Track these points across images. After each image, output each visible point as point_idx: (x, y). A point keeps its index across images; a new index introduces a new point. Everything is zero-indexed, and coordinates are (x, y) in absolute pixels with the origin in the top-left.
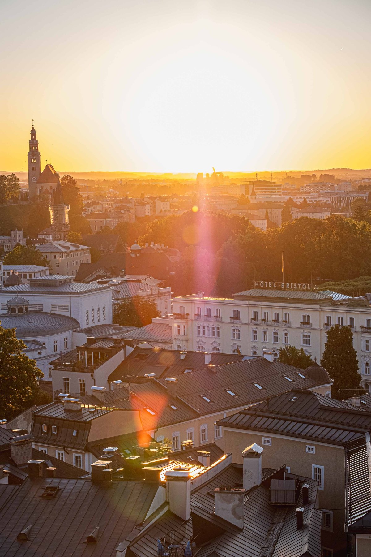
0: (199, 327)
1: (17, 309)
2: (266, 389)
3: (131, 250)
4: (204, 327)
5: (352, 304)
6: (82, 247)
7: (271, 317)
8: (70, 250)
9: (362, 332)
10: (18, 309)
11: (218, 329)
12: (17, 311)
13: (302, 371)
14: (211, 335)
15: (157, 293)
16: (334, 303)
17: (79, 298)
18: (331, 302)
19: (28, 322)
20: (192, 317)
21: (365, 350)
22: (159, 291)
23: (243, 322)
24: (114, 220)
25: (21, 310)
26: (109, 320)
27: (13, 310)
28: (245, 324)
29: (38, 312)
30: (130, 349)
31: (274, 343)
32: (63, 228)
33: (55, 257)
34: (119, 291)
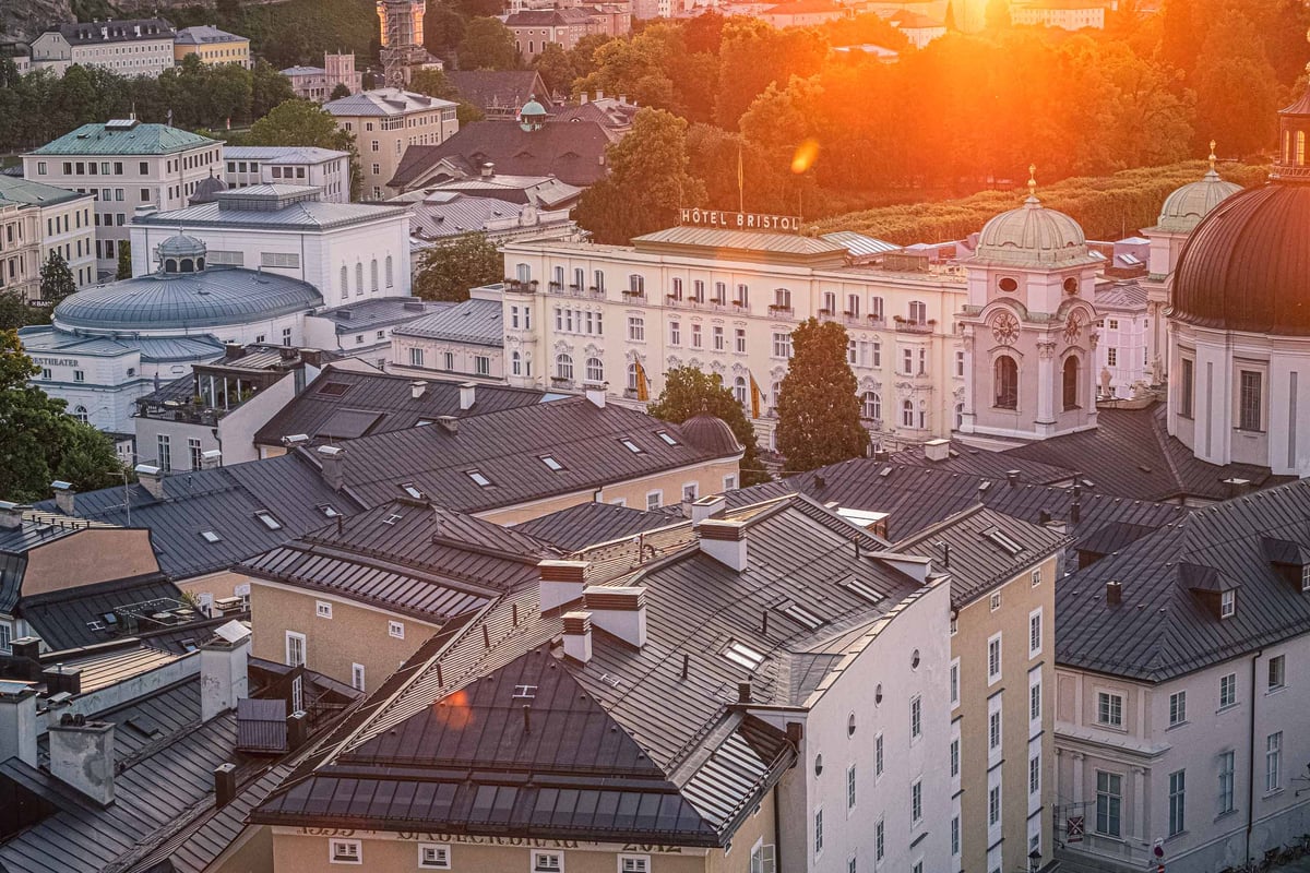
0: (559, 311)
1: (178, 262)
2: (568, 470)
3: (523, 117)
4: (569, 312)
5: (892, 264)
6: (436, 103)
7: (710, 292)
8: (407, 110)
9: (897, 331)
10: (181, 264)
11: (600, 316)
12: (178, 268)
13: (672, 430)
14: (584, 331)
15: (534, 222)
16: (848, 261)
17: (322, 238)
18: (844, 259)
19: (199, 293)
20: (543, 288)
21: (903, 372)
22: (538, 219)
23: (651, 302)
24: (575, 28)
25: (187, 265)
26: (402, 288)
27: (170, 265)
28: (654, 307)
29: (233, 269)
30: (312, 373)
31: (714, 352)
32: (409, 56)
33: (369, 127)
34: (441, 220)
